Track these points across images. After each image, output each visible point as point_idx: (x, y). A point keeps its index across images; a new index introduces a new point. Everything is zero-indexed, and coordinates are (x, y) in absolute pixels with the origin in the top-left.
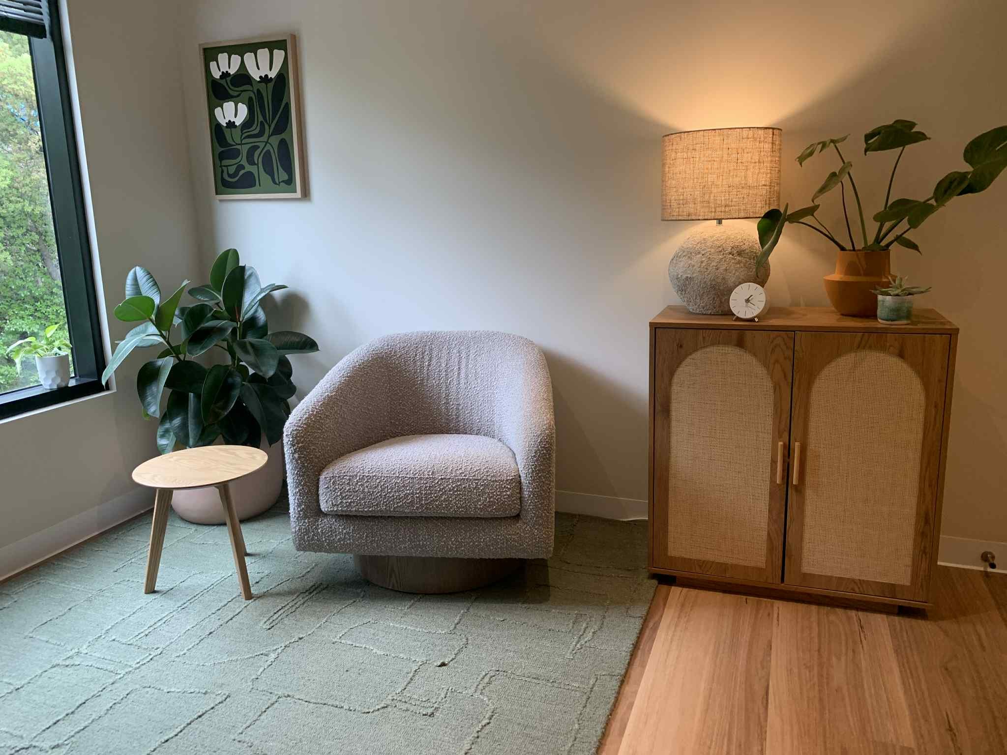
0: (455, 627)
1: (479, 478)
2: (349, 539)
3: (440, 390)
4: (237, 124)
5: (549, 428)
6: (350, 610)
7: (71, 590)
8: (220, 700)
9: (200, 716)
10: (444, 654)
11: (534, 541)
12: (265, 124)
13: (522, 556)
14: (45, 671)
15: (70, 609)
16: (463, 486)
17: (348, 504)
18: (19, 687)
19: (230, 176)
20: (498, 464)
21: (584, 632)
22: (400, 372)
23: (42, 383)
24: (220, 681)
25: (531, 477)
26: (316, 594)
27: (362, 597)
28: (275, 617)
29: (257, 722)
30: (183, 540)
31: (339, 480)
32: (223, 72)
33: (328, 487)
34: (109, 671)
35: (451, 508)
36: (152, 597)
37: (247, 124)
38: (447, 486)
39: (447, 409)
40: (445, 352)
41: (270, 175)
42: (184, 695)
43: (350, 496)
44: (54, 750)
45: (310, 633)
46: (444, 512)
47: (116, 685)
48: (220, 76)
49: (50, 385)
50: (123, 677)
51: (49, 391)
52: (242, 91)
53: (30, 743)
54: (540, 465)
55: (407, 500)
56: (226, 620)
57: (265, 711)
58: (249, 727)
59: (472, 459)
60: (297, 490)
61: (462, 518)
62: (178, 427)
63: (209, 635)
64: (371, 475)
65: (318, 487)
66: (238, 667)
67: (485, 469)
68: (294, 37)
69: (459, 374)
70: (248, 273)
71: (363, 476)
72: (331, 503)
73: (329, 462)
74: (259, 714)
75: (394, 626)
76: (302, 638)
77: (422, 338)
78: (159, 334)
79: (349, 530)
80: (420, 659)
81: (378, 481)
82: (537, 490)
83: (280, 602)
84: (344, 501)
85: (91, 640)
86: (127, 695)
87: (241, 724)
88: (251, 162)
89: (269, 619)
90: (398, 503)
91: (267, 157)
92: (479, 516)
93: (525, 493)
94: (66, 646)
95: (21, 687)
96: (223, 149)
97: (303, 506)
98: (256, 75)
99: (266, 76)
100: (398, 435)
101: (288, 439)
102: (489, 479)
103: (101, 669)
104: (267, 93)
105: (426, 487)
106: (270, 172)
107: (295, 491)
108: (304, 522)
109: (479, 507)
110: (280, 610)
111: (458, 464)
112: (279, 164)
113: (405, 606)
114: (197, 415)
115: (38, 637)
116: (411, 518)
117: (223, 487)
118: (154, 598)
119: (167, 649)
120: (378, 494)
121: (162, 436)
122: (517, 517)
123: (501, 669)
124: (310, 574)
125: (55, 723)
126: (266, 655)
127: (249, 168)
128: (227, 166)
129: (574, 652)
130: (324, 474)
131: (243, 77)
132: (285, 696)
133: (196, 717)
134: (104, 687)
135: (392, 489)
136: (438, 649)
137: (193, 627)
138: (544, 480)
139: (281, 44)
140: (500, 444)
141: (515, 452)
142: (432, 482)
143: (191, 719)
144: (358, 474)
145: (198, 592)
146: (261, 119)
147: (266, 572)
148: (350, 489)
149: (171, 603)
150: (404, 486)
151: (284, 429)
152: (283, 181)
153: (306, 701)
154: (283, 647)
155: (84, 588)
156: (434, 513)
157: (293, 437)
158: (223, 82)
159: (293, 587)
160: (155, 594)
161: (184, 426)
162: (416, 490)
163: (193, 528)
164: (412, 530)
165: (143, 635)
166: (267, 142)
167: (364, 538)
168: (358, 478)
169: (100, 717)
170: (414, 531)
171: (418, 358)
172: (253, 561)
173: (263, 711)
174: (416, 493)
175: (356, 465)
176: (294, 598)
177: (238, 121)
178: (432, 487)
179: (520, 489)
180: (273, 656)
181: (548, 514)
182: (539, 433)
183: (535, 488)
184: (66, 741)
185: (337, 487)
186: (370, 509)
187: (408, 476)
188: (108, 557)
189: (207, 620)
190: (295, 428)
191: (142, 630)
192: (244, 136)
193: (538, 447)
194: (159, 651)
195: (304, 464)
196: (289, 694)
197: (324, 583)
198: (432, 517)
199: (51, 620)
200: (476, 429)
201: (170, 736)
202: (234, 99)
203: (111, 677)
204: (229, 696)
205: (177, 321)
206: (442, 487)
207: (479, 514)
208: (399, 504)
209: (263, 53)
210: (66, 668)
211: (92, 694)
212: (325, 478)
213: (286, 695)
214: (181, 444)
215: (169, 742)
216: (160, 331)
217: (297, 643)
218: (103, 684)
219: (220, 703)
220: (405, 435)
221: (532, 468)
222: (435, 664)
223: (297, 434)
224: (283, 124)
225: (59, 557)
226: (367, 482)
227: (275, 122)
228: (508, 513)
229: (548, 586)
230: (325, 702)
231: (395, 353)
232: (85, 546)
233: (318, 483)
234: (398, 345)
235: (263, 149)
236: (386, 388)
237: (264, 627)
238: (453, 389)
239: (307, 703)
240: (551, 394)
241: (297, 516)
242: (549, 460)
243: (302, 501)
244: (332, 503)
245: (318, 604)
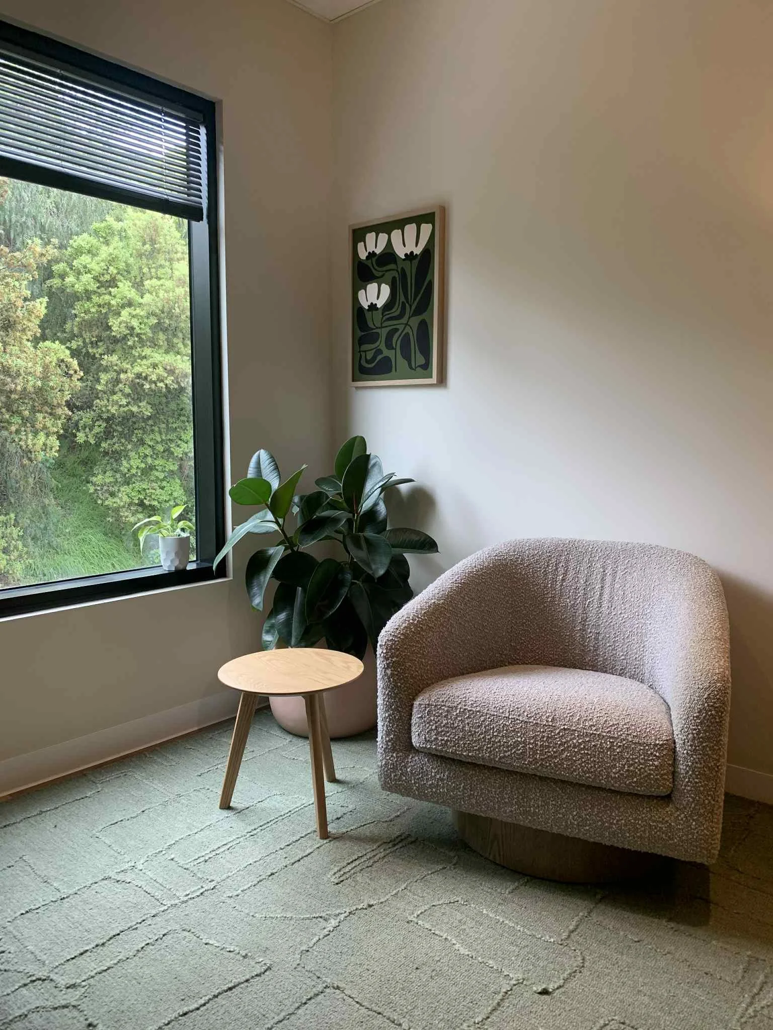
0: (569, 936)
1: (616, 736)
2: (443, 788)
3: (576, 612)
4: (379, 306)
5: (723, 679)
6: (438, 879)
7: (152, 789)
8: (258, 972)
9: (230, 989)
10: (548, 974)
11: (690, 836)
12: (407, 305)
13: (671, 854)
14: (96, 883)
15: (143, 811)
16: (593, 744)
17: (443, 742)
18: (65, 896)
19: (367, 362)
20: (644, 720)
21: (761, 990)
22: (527, 584)
23: (162, 564)
24: (265, 944)
25: (691, 746)
26: (401, 848)
27: (454, 865)
28: (347, 870)
29: (293, 1017)
30: (275, 751)
31: (435, 710)
32: (369, 253)
33: (421, 717)
34: (156, 899)
35: (575, 770)
36: (225, 813)
37: (388, 306)
38: (571, 740)
39: (583, 637)
40: (585, 566)
41: (407, 360)
42: (222, 952)
43: (448, 732)
44: (70, 990)
45: (382, 900)
46: (565, 775)
47: (157, 919)
48: (367, 257)
49: (169, 566)
50: (167, 910)
51: (167, 572)
52: (387, 271)
53: (49, 975)
54: (705, 731)
55: (517, 750)
56: (292, 861)
57: (305, 1003)
58: (281, 1021)
59: (608, 708)
60: (387, 715)
61: (589, 787)
62: (283, 623)
63: (270, 876)
64: (474, 709)
65: (411, 715)
66: (291, 928)
67: (625, 724)
68: (443, 210)
69: (601, 595)
70: (372, 462)
71: (465, 709)
72: (423, 737)
73: (428, 685)
74: (297, 1005)
75: (488, 915)
76: (373, 905)
77: (557, 546)
78: (274, 520)
79: (444, 776)
80: (517, 975)
81: (482, 719)
82: (699, 765)
83: (358, 850)
84: (440, 738)
85: (150, 854)
86: (164, 935)
87: (273, 1015)
88: (389, 346)
89: (340, 871)
90: (505, 752)
91: (406, 341)
92: (613, 788)
93: (681, 767)
94: (125, 856)
95: (67, 897)
96: (363, 333)
97: (392, 736)
98: (401, 252)
99: (412, 253)
100: (518, 662)
101: (381, 651)
102: (630, 739)
103: (149, 894)
104: (411, 270)
105: (543, 737)
106: (407, 356)
107: (384, 716)
108: (392, 756)
109: (613, 775)
110: (355, 860)
111: (587, 714)
112: (417, 348)
113: (506, 888)
114: (301, 613)
115: (103, 838)
116: (521, 774)
117: (311, 698)
118: (226, 816)
119: (222, 884)
120: (482, 736)
121: (268, 632)
122: (667, 799)
123: (627, 1022)
124: (399, 820)
125: (82, 954)
126: (326, 920)
127: (386, 352)
128: (365, 351)
129: (743, 1020)
130: (419, 700)
131: (388, 256)
132: (334, 987)
133: (225, 988)
134: (144, 918)
135: (499, 733)
136: (541, 964)
137: (255, 862)
138: (710, 752)
139: (428, 218)
140: (651, 693)
141: (670, 705)
142: (552, 731)
143: (220, 990)
144: (459, 707)
145: (273, 818)
146: (403, 299)
147: (351, 807)
148: (448, 723)
149: (242, 824)
150: (514, 731)
151: (379, 638)
152: (419, 366)
153: (357, 1002)
154: (347, 914)
155: (164, 789)
156: (551, 773)
157: (387, 649)
158: (369, 263)
159: (376, 832)
160: (230, 811)
161: (288, 622)
162: (530, 738)
163: (289, 738)
164: (521, 791)
165: (202, 859)
166: (407, 324)
167: (461, 790)
168: (458, 711)
169: (128, 958)
170: (524, 792)
171: (550, 569)
172: (340, 790)
173: (303, 1002)
174: (530, 743)
175: (457, 694)
176: (375, 847)
177: (380, 304)
178: (550, 738)
179: (674, 759)
180: (333, 922)
181: (713, 802)
182: (706, 685)
183: (697, 763)
184: (83, 981)
185: (432, 718)
186: (470, 754)
187: (521, 718)
188: (197, 757)
189: (273, 856)
190: (391, 638)
191: (203, 854)
192: (384, 318)
193: (703, 705)
194: (212, 885)
195: (397, 683)
196: (339, 985)
197: (413, 835)
198: (549, 778)
199: (121, 821)
200: (619, 668)
201: (191, 1008)
202: (378, 280)
203: (155, 907)
204: (269, 968)
205: (296, 510)
206: (564, 740)
207: (613, 786)
208: (507, 754)
209: (410, 229)
210: (116, 884)
211: (129, 925)
212: (419, 704)
213: (335, 985)
214: (284, 642)
215: (186, 1016)
216: (276, 519)
217: (365, 911)
218: (144, 915)
219: (257, 975)
220: (527, 664)
221: (693, 734)
222: (535, 989)
223: (391, 646)
224: (425, 304)
225: (153, 750)
226: (469, 717)
227: (416, 303)
228: (655, 791)
229: (707, 902)
230: (380, 1010)
231: (521, 561)
232: (180, 741)
233: (411, 710)
234: (527, 552)
235: (402, 332)
236: (507, 602)
237: (332, 880)
238: (592, 615)
239: (358, 1006)
240: (727, 633)
241: (384, 747)
242: (720, 726)
243: (391, 729)
244: (425, 738)
245: (400, 862)
